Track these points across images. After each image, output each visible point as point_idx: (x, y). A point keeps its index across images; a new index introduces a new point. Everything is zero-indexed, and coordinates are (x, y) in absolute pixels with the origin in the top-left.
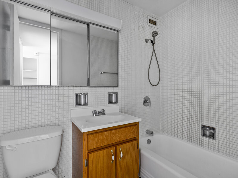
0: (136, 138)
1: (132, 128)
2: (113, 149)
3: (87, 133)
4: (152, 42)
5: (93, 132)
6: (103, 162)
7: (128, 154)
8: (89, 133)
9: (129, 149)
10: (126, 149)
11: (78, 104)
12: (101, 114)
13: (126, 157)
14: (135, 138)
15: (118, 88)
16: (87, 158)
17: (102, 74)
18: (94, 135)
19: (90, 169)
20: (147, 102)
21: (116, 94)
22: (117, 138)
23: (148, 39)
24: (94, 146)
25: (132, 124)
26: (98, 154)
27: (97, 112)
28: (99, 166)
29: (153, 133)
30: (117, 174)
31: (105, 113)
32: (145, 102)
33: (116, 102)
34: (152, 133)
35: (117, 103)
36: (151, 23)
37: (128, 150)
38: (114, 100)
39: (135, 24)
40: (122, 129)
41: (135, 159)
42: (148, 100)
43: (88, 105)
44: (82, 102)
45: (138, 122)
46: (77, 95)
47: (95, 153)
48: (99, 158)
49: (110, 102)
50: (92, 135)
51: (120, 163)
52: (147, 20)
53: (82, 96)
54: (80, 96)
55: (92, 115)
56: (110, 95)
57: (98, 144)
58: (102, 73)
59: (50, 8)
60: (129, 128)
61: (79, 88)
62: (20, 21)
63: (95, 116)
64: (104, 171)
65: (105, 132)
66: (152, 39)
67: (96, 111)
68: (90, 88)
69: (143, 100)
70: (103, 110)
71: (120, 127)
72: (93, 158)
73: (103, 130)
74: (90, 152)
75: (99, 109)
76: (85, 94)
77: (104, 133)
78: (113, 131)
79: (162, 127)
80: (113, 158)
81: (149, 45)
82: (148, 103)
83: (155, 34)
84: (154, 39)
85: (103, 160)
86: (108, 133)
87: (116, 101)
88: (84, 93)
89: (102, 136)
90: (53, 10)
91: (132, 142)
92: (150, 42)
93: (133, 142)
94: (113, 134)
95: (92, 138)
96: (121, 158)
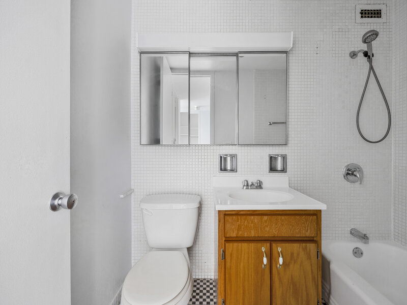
0: (315, 239)
1: (304, 219)
2: (265, 246)
3: (224, 213)
4: (366, 54)
5: (233, 213)
6: (248, 262)
7: (295, 263)
8: (227, 213)
9: (298, 255)
10: (292, 254)
11: (223, 169)
12: (255, 187)
13: (291, 266)
14: (312, 239)
15: (287, 148)
16: (224, 248)
17: (270, 126)
18: (234, 217)
19: (228, 265)
20: (353, 174)
21: (284, 158)
22: (274, 231)
23: (356, 50)
24: (233, 233)
25: (306, 212)
26: (240, 247)
27: (250, 184)
28: (242, 264)
29: (368, 238)
30: (274, 291)
31: (263, 186)
32: (348, 174)
33: (284, 170)
34: (364, 238)
35: (286, 172)
36: (365, 17)
37: (295, 255)
38: (279, 167)
39: (325, 30)
40: (283, 218)
41: (310, 276)
42: (355, 171)
43: (236, 171)
44: (229, 167)
45: (321, 210)
46: (221, 157)
47: (235, 244)
48: (242, 253)
49: (273, 169)
50: (231, 217)
51: (279, 274)
52: (353, 15)
53: (229, 159)
54: (225, 159)
55: (242, 186)
56: (272, 159)
57: (240, 233)
58: (270, 124)
59: (189, 48)
60: (297, 217)
61: (224, 147)
62: (172, 72)
63: (246, 189)
64: (250, 276)
65: (252, 217)
66: (364, 47)
67: (247, 181)
68: (240, 148)
69: (343, 171)
70: (259, 181)
71: (281, 213)
72: (232, 251)
73: (248, 213)
74: (227, 241)
75: (252, 179)
76: (233, 157)
77: (250, 217)
78: (265, 218)
79: (397, 231)
80: (265, 260)
81: (359, 61)
82: (355, 176)
83: (370, 37)
84: (370, 47)
85: (249, 258)
86: (256, 219)
87: (284, 168)
88: (230, 155)
89: (246, 221)
90: (192, 50)
91: (304, 244)
92: (361, 55)
93: (308, 245)
94: (266, 221)
95: (230, 220)
96: (280, 265)
